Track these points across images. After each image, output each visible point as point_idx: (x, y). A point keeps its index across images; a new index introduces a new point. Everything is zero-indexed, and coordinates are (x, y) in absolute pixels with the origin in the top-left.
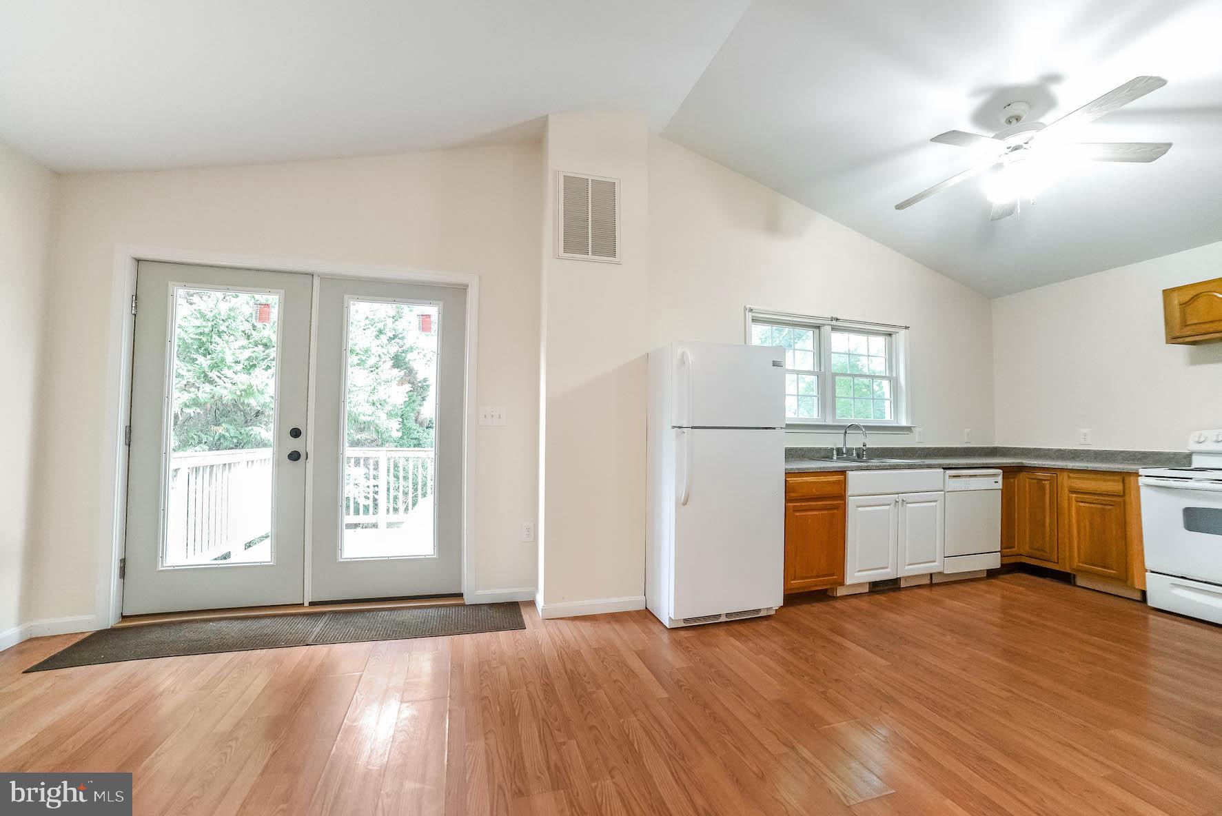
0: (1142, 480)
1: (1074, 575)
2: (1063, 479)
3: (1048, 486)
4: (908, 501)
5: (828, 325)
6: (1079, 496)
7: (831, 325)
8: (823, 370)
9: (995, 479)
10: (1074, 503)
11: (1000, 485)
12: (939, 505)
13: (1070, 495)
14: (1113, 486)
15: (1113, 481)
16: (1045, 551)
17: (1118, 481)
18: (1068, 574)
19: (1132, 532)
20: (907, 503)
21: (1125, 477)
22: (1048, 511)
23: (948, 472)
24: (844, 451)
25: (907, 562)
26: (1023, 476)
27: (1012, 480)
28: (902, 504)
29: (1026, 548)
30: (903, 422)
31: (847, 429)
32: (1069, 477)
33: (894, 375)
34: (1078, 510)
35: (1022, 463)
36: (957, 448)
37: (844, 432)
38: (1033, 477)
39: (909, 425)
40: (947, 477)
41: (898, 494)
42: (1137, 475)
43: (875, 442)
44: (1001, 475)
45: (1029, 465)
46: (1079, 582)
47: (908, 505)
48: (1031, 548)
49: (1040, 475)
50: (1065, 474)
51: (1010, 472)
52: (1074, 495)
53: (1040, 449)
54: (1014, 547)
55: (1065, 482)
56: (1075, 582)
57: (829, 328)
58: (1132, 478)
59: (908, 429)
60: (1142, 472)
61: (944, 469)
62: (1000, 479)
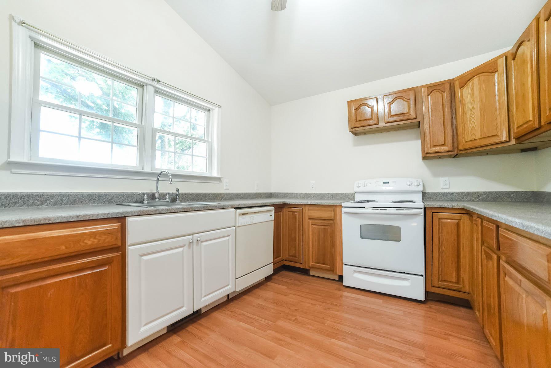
0: (344, 210)
1: (309, 270)
2: (305, 210)
3: (298, 216)
4: (202, 240)
5: (151, 85)
6: (314, 221)
7: (154, 87)
8: (143, 124)
9: (269, 214)
10: (311, 225)
11: (273, 218)
12: (231, 239)
13: (309, 221)
14: (328, 214)
15: (329, 211)
16: (296, 257)
17: (331, 211)
18: (306, 270)
19: (338, 242)
20: (202, 242)
21: (335, 208)
22: (297, 231)
23: (239, 211)
24: (157, 195)
25: (203, 295)
26: (285, 210)
27: (279, 213)
28: (197, 244)
29: (286, 256)
30: (215, 174)
31: (159, 176)
32: (309, 210)
33: (210, 140)
34: (313, 229)
35: (285, 202)
36: (250, 194)
37: (156, 179)
38: (290, 210)
39: (219, 176)
40: (237, 214)
41: (192, 234)
42: (341, 206)
43: (186, 188)
44: (274, 211)
45: (288, 203)
46: (312, 273)
47: (204, 244)
48: (289, 256)
49: (294, 209)
50: (307, 208)
51: (279, 208)
52: (311, 221)
53: (292, 193)
54: (280, 256)
55: (307, 213)
56: (309, 273)
57: (152, 89)
58: (338, 209)
59: (218, 179)
60: (344, 204)
61: (235, 208)
62: (273, 213)
